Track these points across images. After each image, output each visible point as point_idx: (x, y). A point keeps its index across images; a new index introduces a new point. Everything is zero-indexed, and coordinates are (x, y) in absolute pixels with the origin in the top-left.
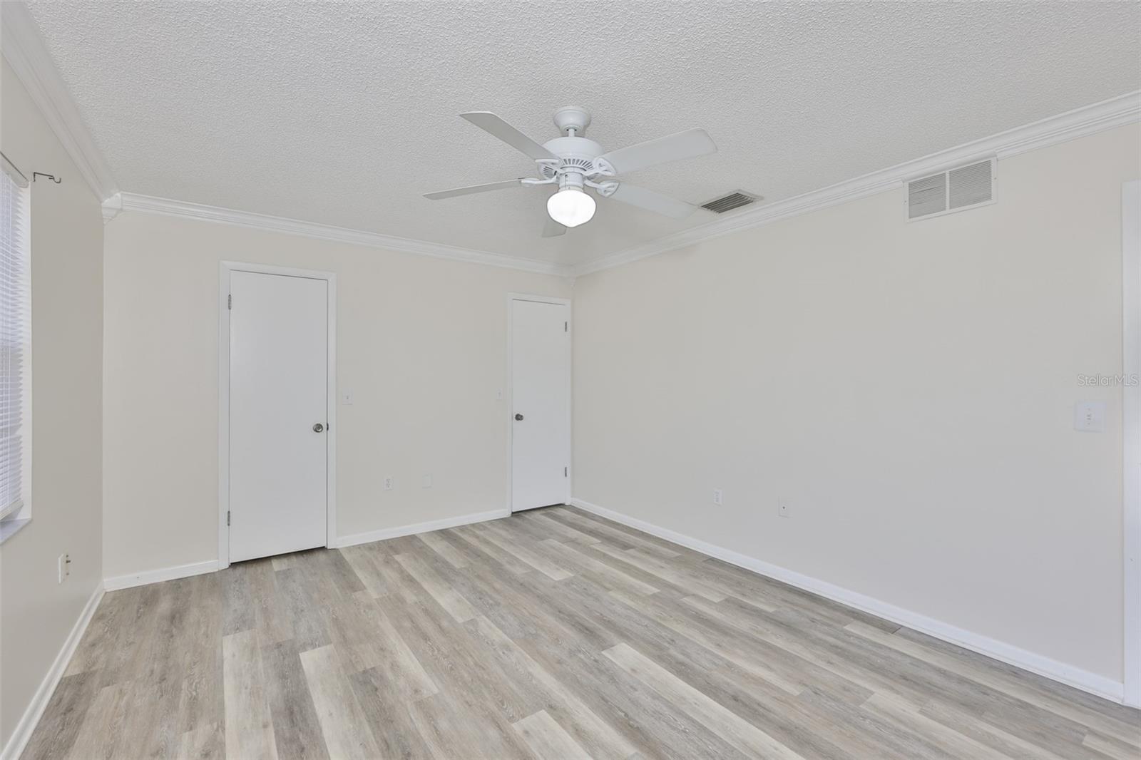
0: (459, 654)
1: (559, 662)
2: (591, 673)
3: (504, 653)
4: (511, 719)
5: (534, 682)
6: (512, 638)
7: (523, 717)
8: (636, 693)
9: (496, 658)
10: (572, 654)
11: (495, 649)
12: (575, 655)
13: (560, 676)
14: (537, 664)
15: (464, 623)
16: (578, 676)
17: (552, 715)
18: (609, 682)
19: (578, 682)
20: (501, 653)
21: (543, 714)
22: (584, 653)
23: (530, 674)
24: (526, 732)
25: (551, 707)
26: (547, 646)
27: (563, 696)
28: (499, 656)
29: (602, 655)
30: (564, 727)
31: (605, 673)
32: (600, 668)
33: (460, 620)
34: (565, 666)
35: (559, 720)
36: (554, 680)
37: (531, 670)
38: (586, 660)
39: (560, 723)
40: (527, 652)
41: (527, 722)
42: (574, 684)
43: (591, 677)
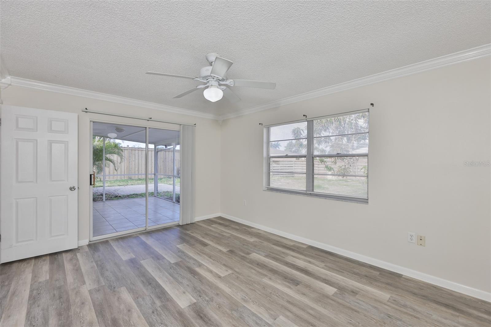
0: (266, 295)
1: (218, 294)
2: (203, 291)
3: (245, 297)
4: (233, 274)
5: (228, 285)
6: (245, 307)
7: (229, 274)
8: (187, 284)
9: (248, 294)
10: (212, 300)
11: (250, 299)
12: (210, 299)
13: (217, 288)
14: (228, 292)
15: (278, 316)
16: (209, 289)
17: (219, 275)
18: (197, 287)
19: (210, 287)
20: (246, 297)
21: (222, 275)
22: (205, 300)
23: (230, 288)
24: (227, 271)
25: (220, 277)
26: (224, 303)
27: (216, 281)
28: (247, 296)
29: (196, 300)
30: (215, 272)
31: (197, 291)
32: (199, 293)
33: (281, 317)
34: (215, 293)
35: (217, 274)
36: (220, 287)
37: (230, 290)
38: (205, 296)
39: (216, 273)
40: (234, 298)
41: (227, 273)
42: (212, 286)
43: (204, 289)
